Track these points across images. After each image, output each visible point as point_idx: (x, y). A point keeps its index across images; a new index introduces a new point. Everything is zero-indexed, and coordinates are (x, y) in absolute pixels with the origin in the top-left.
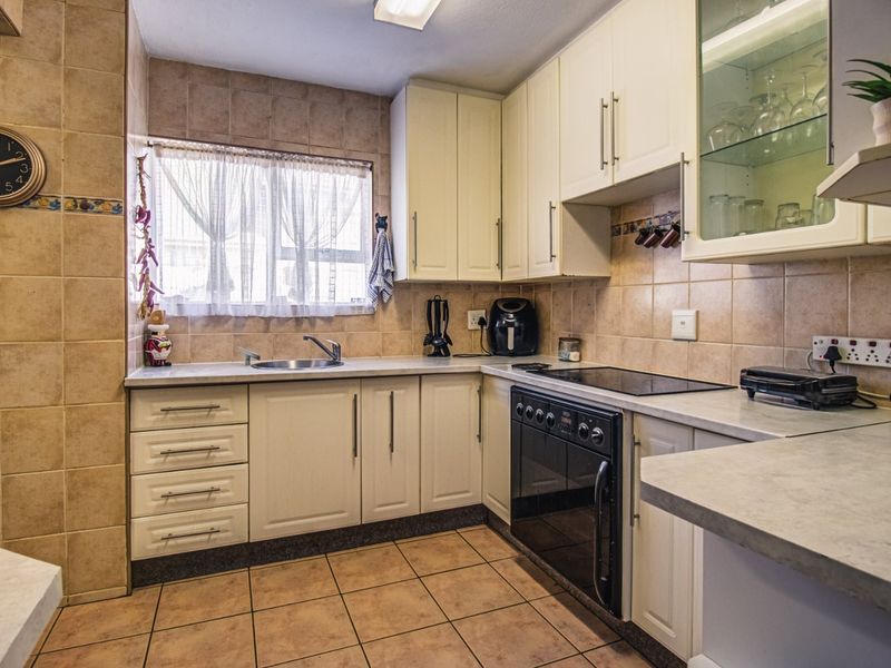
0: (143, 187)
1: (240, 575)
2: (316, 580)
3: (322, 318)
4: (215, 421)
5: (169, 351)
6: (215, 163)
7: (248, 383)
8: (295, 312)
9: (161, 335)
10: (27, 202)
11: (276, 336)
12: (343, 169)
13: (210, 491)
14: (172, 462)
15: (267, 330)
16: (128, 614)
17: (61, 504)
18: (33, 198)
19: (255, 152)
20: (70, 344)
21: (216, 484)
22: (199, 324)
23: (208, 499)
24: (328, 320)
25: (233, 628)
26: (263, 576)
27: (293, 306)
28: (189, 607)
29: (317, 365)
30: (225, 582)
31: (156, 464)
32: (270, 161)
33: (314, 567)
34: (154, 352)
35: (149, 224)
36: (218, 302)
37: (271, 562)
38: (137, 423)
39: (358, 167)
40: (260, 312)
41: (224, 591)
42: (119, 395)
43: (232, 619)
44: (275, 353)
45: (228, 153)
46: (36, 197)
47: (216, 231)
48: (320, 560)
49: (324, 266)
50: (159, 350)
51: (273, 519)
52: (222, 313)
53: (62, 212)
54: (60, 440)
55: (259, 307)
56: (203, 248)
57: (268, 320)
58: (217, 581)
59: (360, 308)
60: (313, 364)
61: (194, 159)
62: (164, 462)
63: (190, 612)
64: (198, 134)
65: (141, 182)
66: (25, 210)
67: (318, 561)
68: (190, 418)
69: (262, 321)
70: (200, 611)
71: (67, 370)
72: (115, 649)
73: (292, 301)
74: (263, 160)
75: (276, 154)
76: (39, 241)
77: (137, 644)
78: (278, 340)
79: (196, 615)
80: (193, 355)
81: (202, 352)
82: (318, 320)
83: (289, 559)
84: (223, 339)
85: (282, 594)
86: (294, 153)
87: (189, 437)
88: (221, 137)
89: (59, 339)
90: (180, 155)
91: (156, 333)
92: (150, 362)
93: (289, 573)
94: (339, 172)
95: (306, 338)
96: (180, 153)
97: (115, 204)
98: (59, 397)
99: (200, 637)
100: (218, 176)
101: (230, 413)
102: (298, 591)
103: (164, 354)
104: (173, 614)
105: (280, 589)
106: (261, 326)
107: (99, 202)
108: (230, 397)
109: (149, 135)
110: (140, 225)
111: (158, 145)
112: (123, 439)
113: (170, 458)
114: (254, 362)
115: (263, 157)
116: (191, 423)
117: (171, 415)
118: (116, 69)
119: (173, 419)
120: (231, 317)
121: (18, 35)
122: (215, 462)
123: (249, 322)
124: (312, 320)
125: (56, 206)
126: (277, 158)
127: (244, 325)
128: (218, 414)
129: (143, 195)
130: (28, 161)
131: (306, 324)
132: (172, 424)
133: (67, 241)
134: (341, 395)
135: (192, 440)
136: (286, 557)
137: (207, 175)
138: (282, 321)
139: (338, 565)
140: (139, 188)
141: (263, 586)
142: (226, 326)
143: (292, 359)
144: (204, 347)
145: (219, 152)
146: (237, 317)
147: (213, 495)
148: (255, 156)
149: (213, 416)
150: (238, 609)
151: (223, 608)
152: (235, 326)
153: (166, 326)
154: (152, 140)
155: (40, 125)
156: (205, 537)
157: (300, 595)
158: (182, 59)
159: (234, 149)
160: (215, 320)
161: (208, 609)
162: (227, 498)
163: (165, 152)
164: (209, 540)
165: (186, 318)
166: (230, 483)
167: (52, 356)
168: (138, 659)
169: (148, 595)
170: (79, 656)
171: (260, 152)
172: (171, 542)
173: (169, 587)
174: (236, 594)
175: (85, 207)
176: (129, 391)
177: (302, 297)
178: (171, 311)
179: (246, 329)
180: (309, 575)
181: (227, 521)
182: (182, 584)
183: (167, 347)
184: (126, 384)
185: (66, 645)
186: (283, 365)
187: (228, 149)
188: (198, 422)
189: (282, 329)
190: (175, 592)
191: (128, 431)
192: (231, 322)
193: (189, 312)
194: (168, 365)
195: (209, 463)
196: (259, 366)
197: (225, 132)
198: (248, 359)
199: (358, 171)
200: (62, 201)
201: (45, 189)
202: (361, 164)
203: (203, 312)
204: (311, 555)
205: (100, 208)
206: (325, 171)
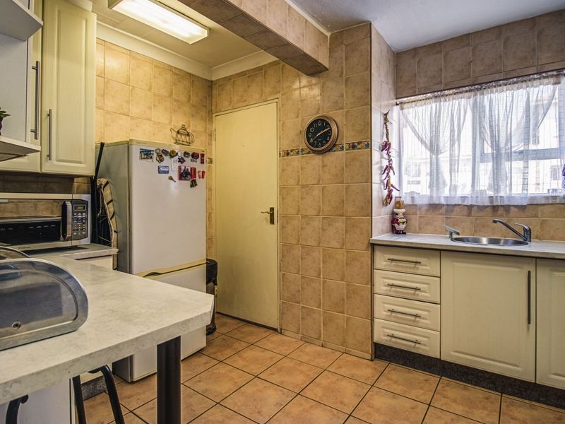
0: (387, 130)
1: (434, 379)
2: (484, 408)
3: (515, 206)
4: (419, 272)
5: (405, 225)
6: (434, 105)
7: (440, 250)
8: (492, 201)
9: (401, 215)
10: (331, 149)
11: (476, 219)
12: (535, 83)
13: (416, 316)
14: (395, 292)
15: (469, 215)
16: (367, 370)
17: (343, 299)
18: (334, 146)
19: (461, 90)
20: (348, 218)
21: (419, 312)
22: (424, 209)
23: (414, 321)
24: (522, 208)
25: (413, 408)
26: (447, 386)
27: (490, 197)
28: (396, 382)
29: (506, 243)
30: (422, 378)
31: (386, 290)
32: (472, 94)
33: (487, 399)
34: (396, 225)
35: (390, 150)
36: (435, 195)
37: (457, 380)
38: (377, 265)
39: (552, 76)
40: (464, 201)
41: (419, 383)
42: (368, 247)
43: (416, 402)
44: (475, 231)
45: (442, 96)
46: (335, 145)
47: (434, 148)
48: (495, 395)
49: (518, 165)
50: (398, 224)
51: (457, 349)
52: (437, 202)
53: (344, 151)
54: (343, 267)
55: (464, 198)
56: (426, 163)
57: (470, 207)
58: (419, 376)
59: (555, 197)
60: (502, 242)
61: (421, 106)
62: (390, 290)
63: (395, 386)
64: (423, 89)
65: (386, 128)
66: (331, 153)
67: (493, 396)
68: (407, 267)
69: (466, 208)
70: (400, 387)
71: (347, 231)
72: (353, 385)
73: (491, 193)
74: (467, 94)
75: (476, 87)
76: (336, 167)
77: (363, 388)
78: (478, 222)
79: (397, 389)
80: (420, 229)
81: (425, 227)
82: (512, 208)
83: (471, 384)
84: (439, 219)
85: (454, 404)
86: (491, 82)
87: (404, 279)
88: (439, 87)
89: (343, 216)
90: (414, 106)
91: (397, 214)
92: (395, 231)
93: (466, 393)
94: (532, 86)
95: (495, 222)
96: (414, 104)
97: (366, 143)
98: (343, 244)
99: (394, 402)
100: (436, 113)
101: (428, 268)
102: (467, 409)
103: (402, 227)
104: (387, 382)
105: (455, 401)
106: (465, 211)
107: (359, 143)
108: (428, 258)
109: (396, 99)
110: (385, 152)
111: (401, 103)
112: (370, 272)
113: (393, 289)
114: (455, 236)
115: (466, 91)
116: (405, 270)
117: (394, 263)
118: (366, 69)
119: (394, 265)
120: (444, 205)
121: (327, 69)
122: (418, 298)
123: (456, 208)
124: (507, 208)
125: (342, 149)
126: (478, 89)
127: (452, 211)
128: (421, 267)
129: (387, 135)
130: (331, 129)
131: (501, 211)
132: (394, 269)
133: (346, 166)
134: (517, 270)
135: (405, 281)
136: (468, 381)
137: (429, 114)
138: (482, 208)
139: (507, 406)
140: (385, 131)
141: (444, 393)
142: (441, 211)
143: (484, 236)
144: (426, 224)
145: (436, 97)
146: (447, 205)
147: (418, 319)
148: (461, 93)
149: (418, 268)
150: (422, 398)
151: (414, 393)
152: (447, 211)
153: (404, 210)
154: (398, 101)
155: (337, 110)
156: (413, 344)
157: (467, 412)
158: (412, 47)
159: (446, 92)
160: (434, 207)
161: (405, 389)
162: (427, 324)
163: (405, 106)
164: (414, 347)
165: (416, 205)
166: (429, 315)
167: (340, 224)
168: (360, 396)
169: (381, 364)
170: (338, 379)
171: (464, 89)
172: (393, 339)
173: (392, 366)
174: (426, 389)
175: (354, 147)
176: (373, 246)
177: (497, 190)
178: (407, 201)
179: (455, 213)
180: (480, 402)
181: (426, 339)
182: (399, 368)
183: (403, 223)
184: (371, 242)
185: (336, 371)
186: (477, 241)
187: (442, 93)
188: (409, 271)
189: (481, 214)
190: (394, 370)
191: (372, 268)
192: (444, 209)
193: (418, 202)
194: (404, 233)
195: (414, 297)
196: (457, 239)
197: (440, 83)
198: (451, 234)
199: (552, 80)
200: (344, 146)
201: (338, 141)
202: (555, 73)
203: (426, 202)
204: (490, 389)
205: (360, 146)
206: (518, 88)
